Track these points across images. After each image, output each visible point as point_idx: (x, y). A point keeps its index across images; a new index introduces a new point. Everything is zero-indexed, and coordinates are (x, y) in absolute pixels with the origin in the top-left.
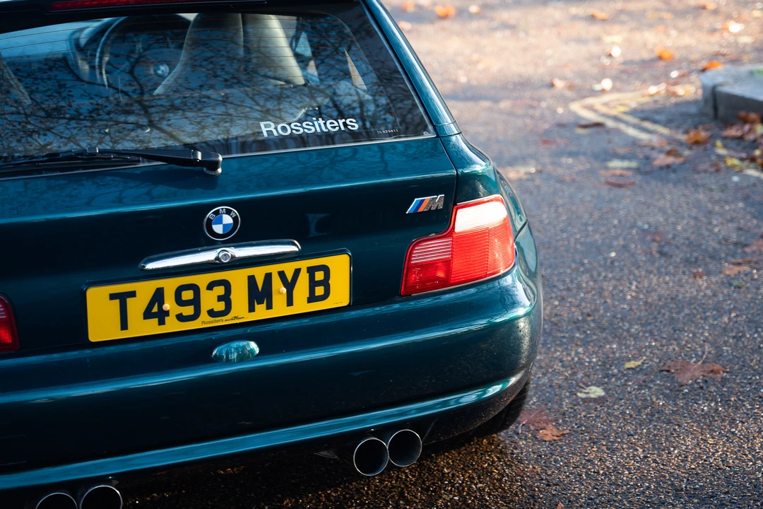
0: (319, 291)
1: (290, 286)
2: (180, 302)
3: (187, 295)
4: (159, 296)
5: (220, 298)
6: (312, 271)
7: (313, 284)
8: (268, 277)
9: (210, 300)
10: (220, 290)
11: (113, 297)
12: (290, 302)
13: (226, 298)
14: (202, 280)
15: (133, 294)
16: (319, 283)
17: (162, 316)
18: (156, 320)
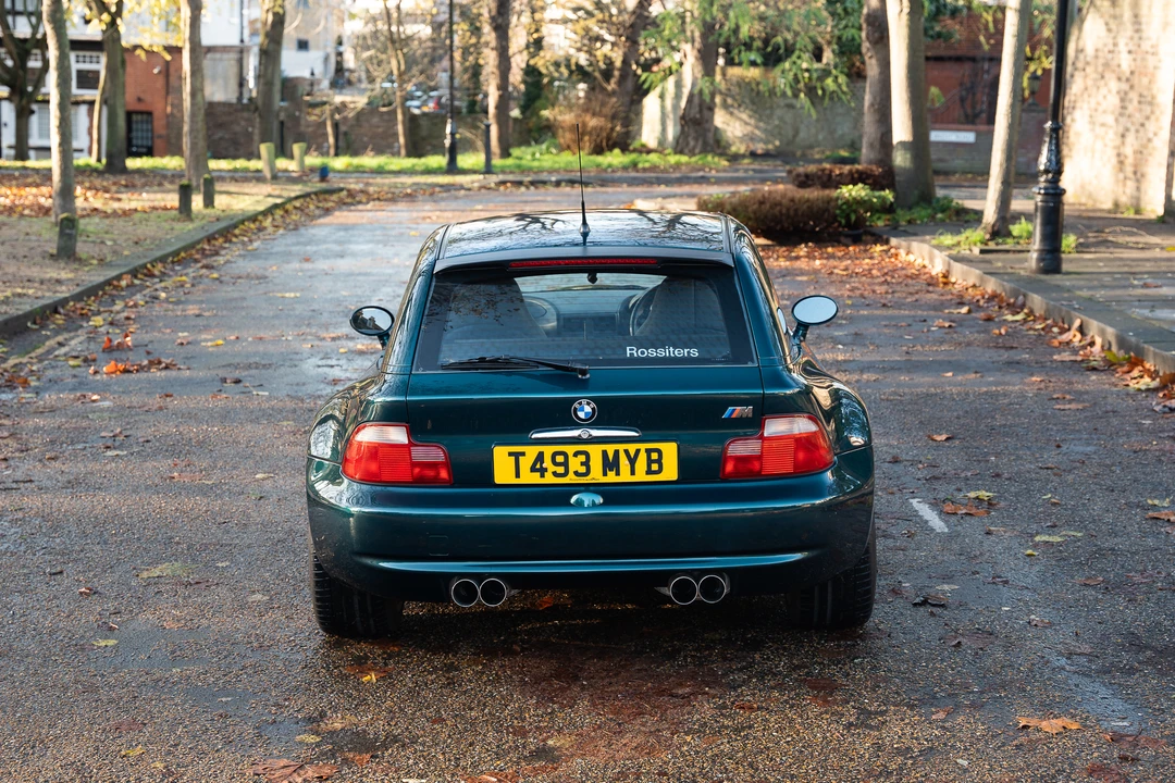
0: (655, 467)
1: (632, 461)
2: (555, 463)
3: (560, 459)
4: (540, 457)
5: (582, 464)
6: (648, 451)
7: (650, 462)
8: (617, 453)
9: (575, 464)
10: (582, 458)
11: (510, 454)
12: (633, 473)
13: (586, 464)
14: (570, 449)
15: (523, 454)
16: (655, 461)
18: (538, 474)
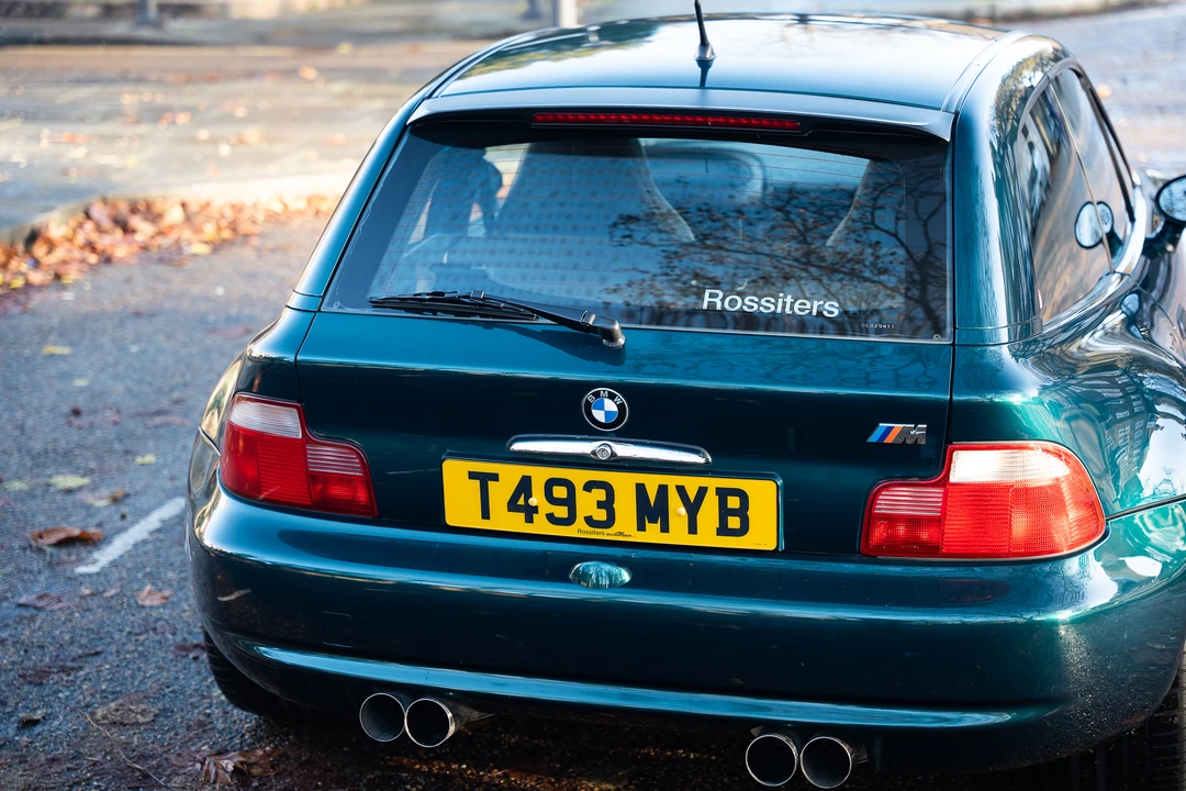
0: (734, 522)
1: (693, 508)
2: (550, 498)
3: (560, 492)
4: (525, 486)
5: (600, 505)
6: (723, 494)
7: (725, 512)
8: (663, 490)
9: (587, 504)
10: (601, 494)
11: (472, 475)
12: (693, 529)
13: (608, 505)
14: (579, 477)
15: (495, 477)
16: (733, 512)
17: (530, 512)
18: (522, 516)
